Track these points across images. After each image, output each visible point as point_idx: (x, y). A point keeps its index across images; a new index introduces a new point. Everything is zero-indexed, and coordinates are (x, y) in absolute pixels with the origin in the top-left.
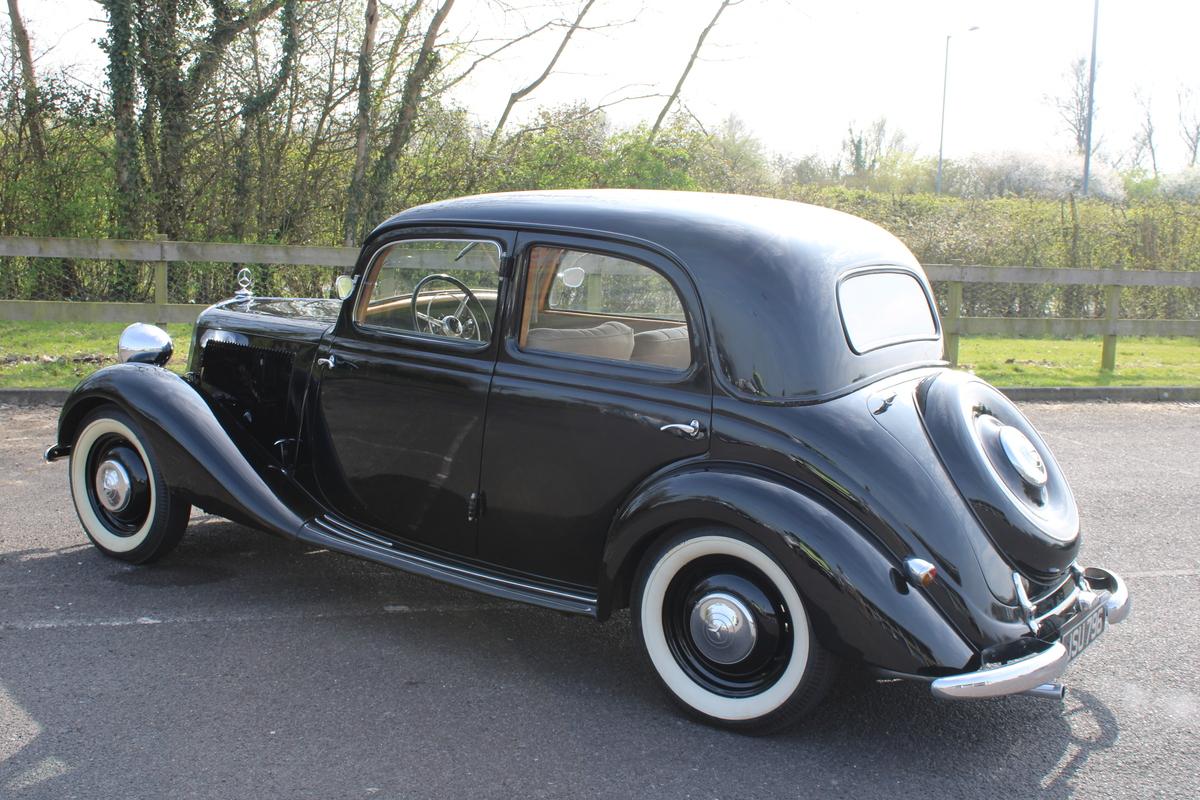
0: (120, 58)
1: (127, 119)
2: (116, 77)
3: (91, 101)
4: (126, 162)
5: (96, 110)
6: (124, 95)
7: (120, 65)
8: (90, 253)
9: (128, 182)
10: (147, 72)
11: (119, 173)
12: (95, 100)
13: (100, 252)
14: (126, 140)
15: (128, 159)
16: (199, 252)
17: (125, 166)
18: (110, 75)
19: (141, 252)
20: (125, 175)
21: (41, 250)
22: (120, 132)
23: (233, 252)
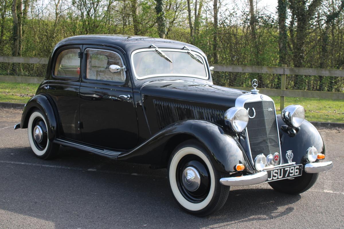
0: (281, 3)
1: (283, 25)
2: (280, 10)
3: (271, 19)
4: (282, 40)
5: (273, 22)
6: (282, 16)
7: (282, 5)
8: (259, 71)
9: (283, 48)
10: (291, 7)
11: (279, 44)
12: (273, 18)
13: (262, 71)
14: (282, 32)
15: (283, 39)
16: (297, 71)
17: (281, 42)
18: (278, 9)
19: (277, 71)
20: (282, 45)
21: (243, 70)
22: (281, 29)
23: (309, 72)
